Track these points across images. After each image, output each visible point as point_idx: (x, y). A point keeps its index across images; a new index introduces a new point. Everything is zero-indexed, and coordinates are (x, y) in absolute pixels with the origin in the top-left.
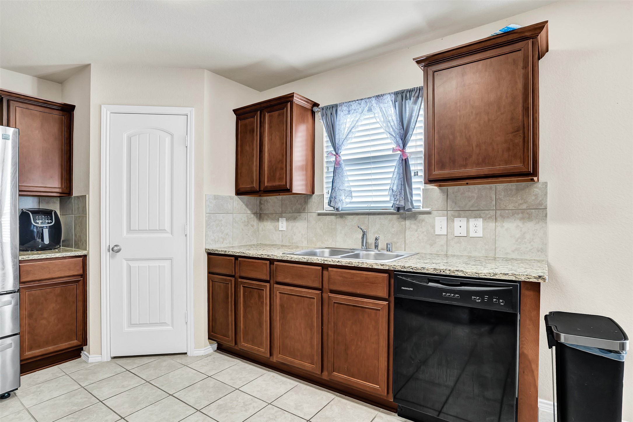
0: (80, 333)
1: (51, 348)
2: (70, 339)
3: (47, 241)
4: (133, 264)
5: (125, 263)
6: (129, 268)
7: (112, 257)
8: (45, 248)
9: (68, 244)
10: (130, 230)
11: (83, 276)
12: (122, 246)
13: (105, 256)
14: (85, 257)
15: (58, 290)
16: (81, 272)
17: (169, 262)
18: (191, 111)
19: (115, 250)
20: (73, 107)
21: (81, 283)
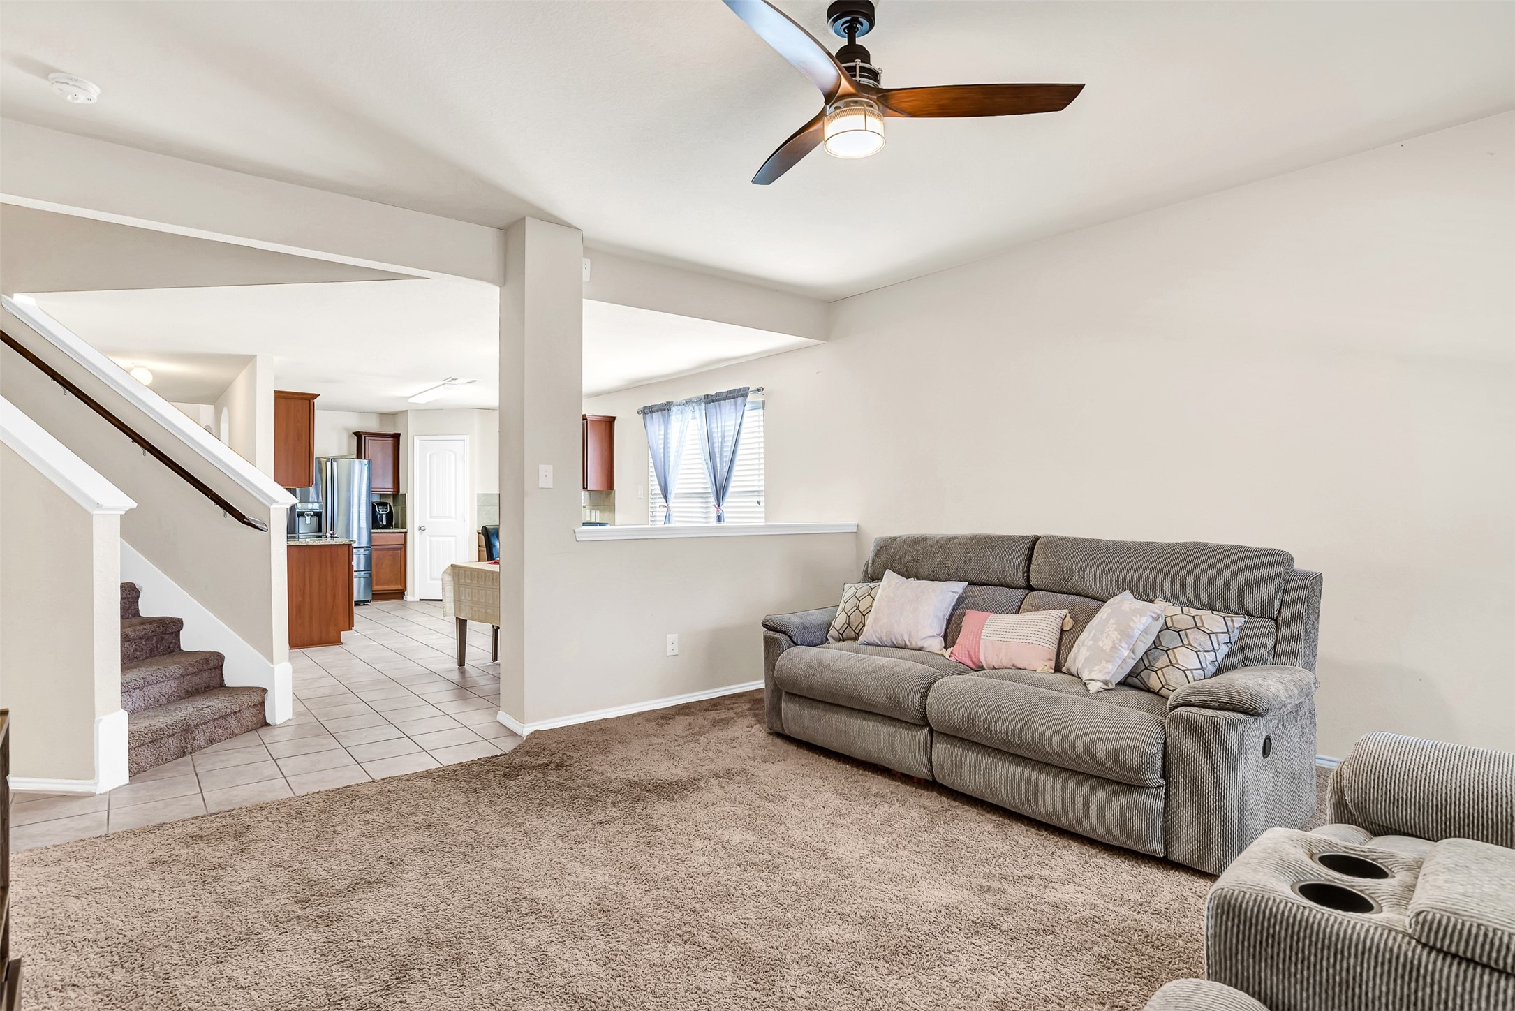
0: (403, 582)
1: (386, 587)
2: (397, 584)
3: (385, 523)
4: (433, 539)
5: (428, 538)
6: (431, 540)
7: (421, 533)
8: (384, 527)
9: (397, 527)
10: (431, 517)
11: (405, 545)
12: (426, 527)
13: (417, 532)
14: (406, 533)
15: (390, 552)
16: (403, 543)
17: (454, 538)
18: (467, 438)
19: (422, 529)
20: (400, 434)
21: (403, 550)
